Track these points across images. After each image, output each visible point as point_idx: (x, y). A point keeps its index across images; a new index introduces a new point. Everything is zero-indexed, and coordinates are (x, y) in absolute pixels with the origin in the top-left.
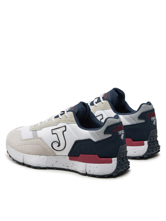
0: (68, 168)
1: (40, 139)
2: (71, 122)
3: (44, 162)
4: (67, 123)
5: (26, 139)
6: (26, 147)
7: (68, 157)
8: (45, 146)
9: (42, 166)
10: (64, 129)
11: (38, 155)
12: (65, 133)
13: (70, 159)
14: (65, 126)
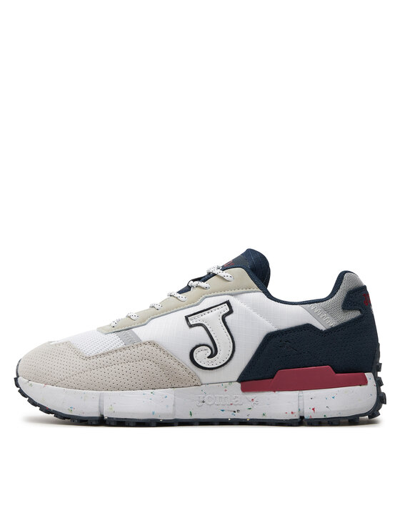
0: (238, 416)
1: (153, 344)
2: (244, 290)
3: (167, 406)
4: (231, 295)
5: (101, 352)
6: (107, 372)
7: (239, 385)
8: (169, 361)
9: (162, 418)
10: (225, 309)
11: (148, 388)
12: (228, 319)
13: (244, 390)
14: (228, 303)
